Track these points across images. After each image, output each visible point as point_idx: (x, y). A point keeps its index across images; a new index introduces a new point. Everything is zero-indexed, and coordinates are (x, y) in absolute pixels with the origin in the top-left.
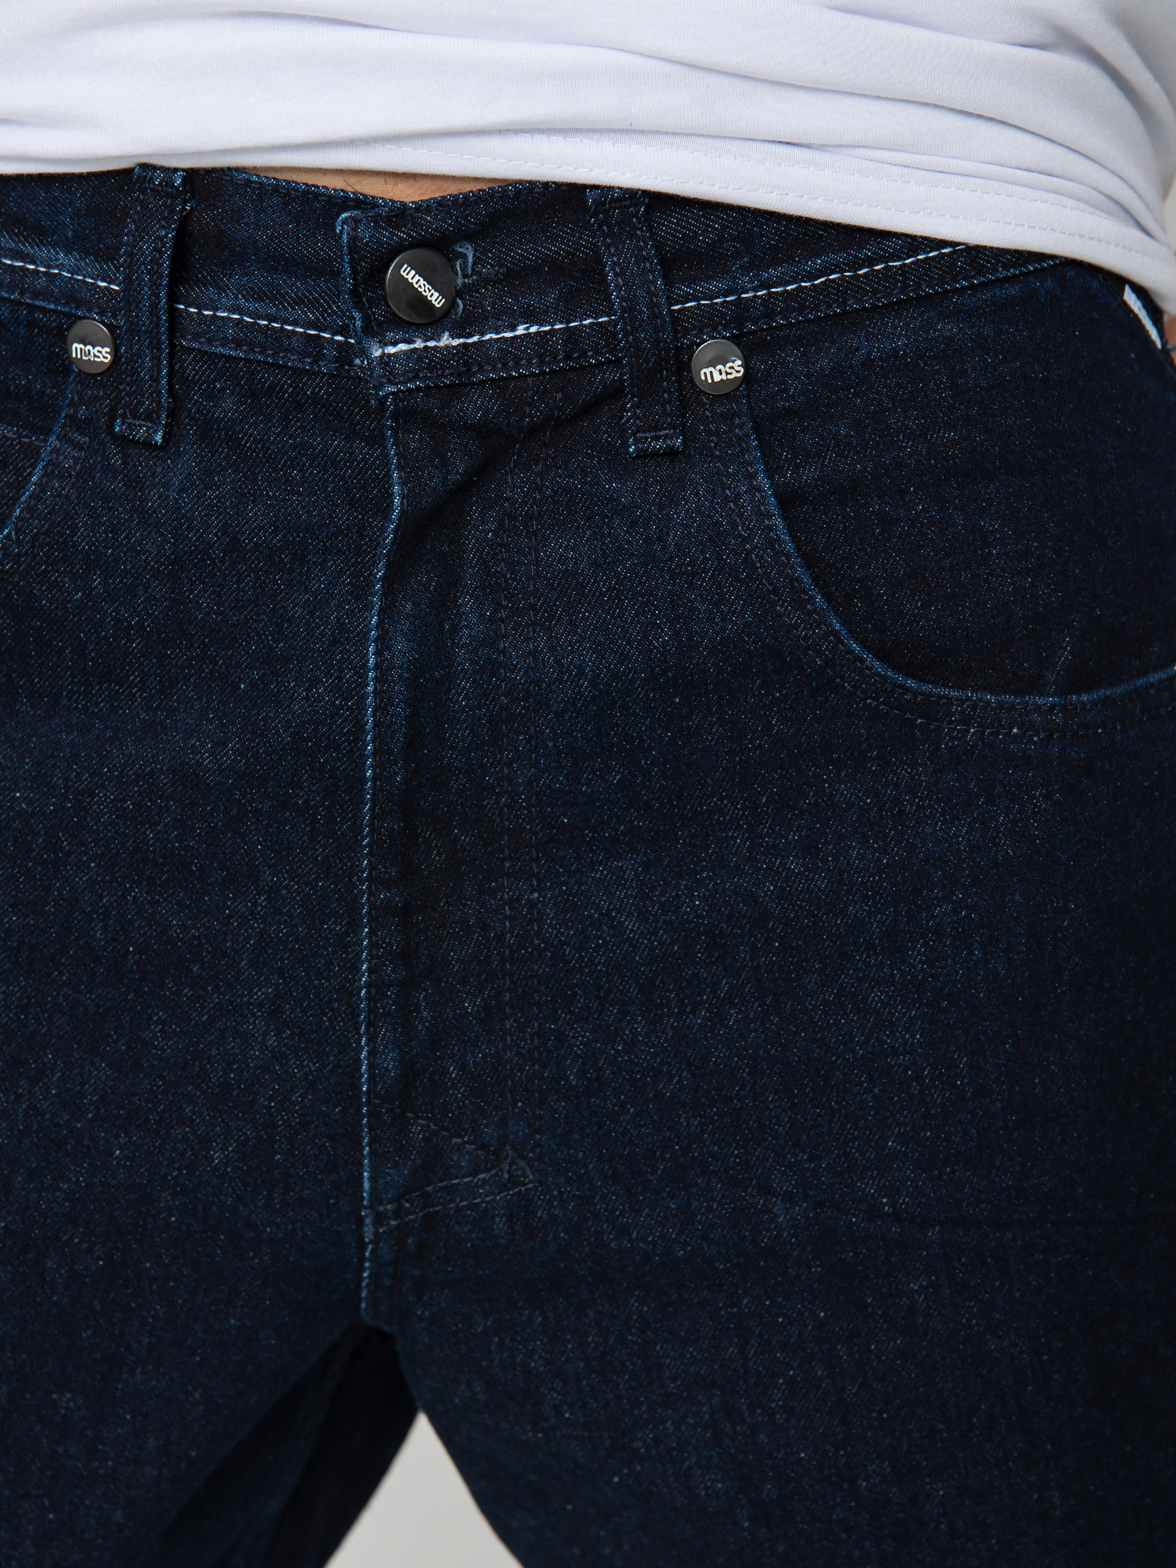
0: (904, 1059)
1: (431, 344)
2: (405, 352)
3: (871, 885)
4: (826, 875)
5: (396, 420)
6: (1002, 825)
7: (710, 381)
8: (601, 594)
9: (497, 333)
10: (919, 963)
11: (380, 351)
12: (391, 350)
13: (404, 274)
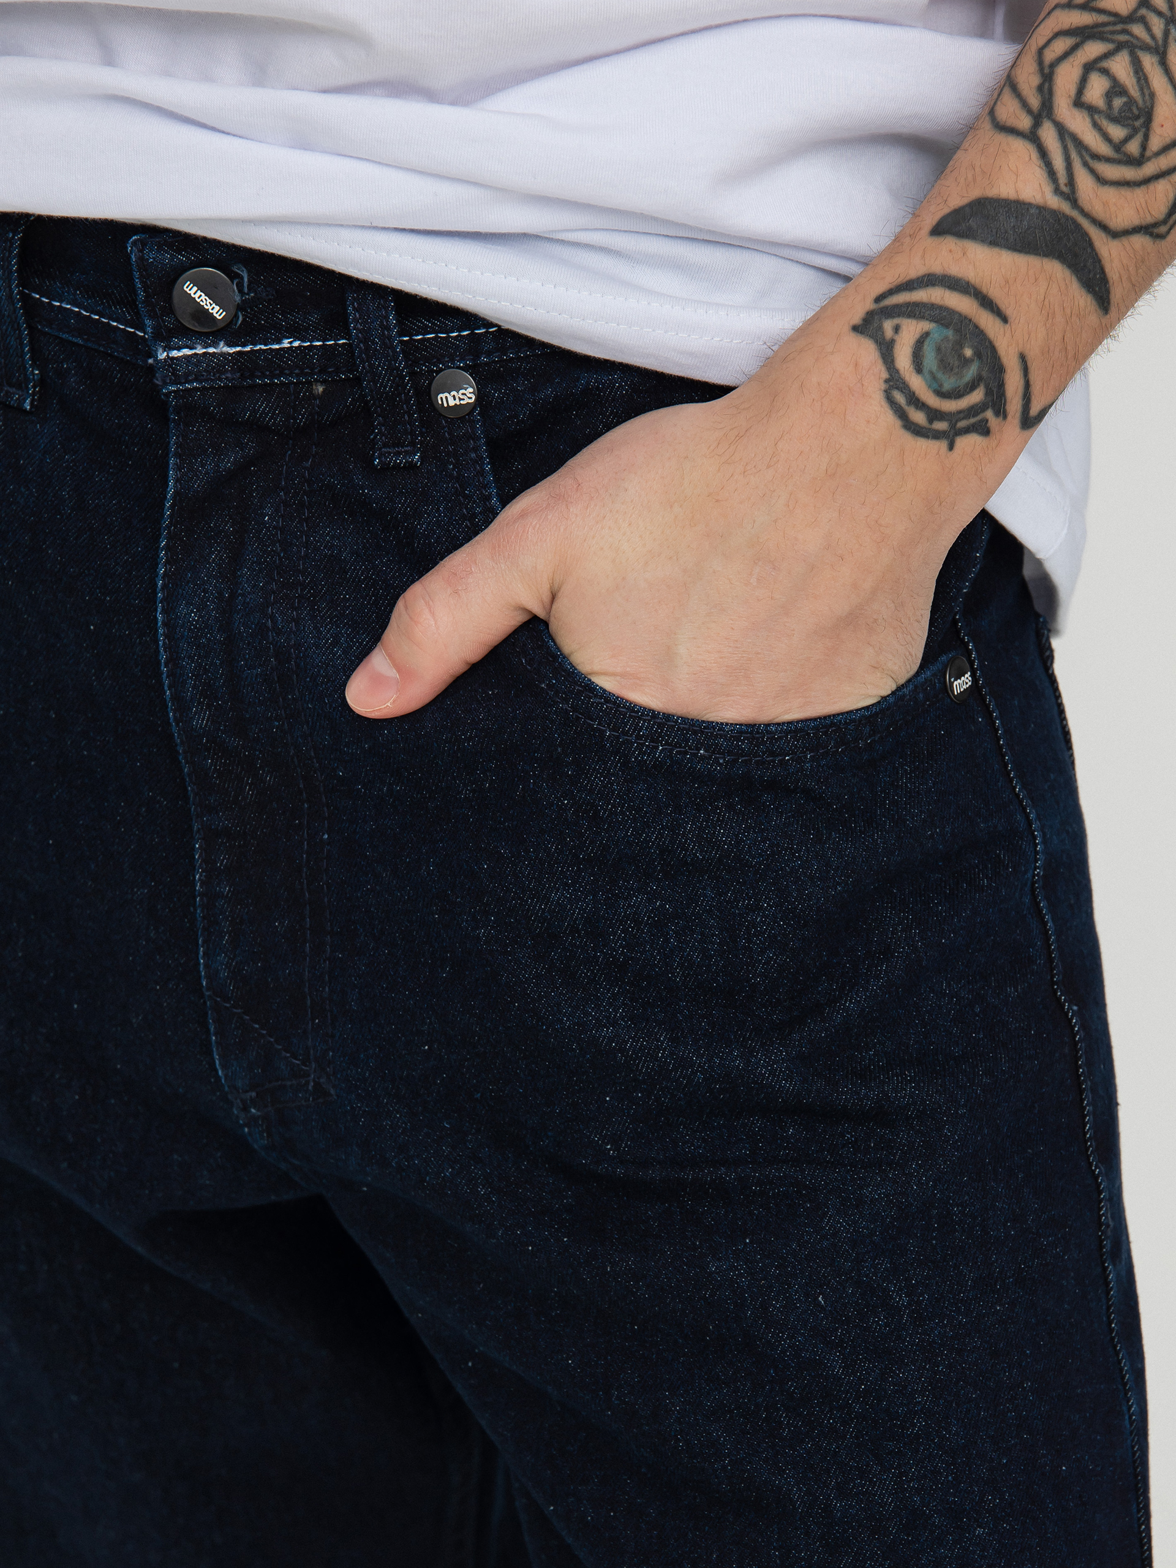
0: (608, 1030)
1: (211, 350)
2: (186, 357)
3: (571, 874)
4: (529, 863)
5: (178, 414)
6: (690, 832)
7: (445, 405)
8: (359, 581)
9: (265, 345)
10: (620, 947)
11: (165, 354)
12: (175, 354)
13: (187, 290)
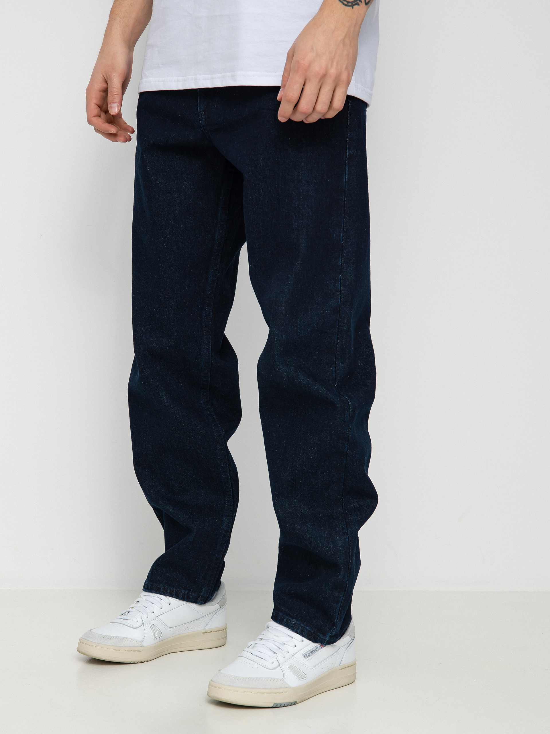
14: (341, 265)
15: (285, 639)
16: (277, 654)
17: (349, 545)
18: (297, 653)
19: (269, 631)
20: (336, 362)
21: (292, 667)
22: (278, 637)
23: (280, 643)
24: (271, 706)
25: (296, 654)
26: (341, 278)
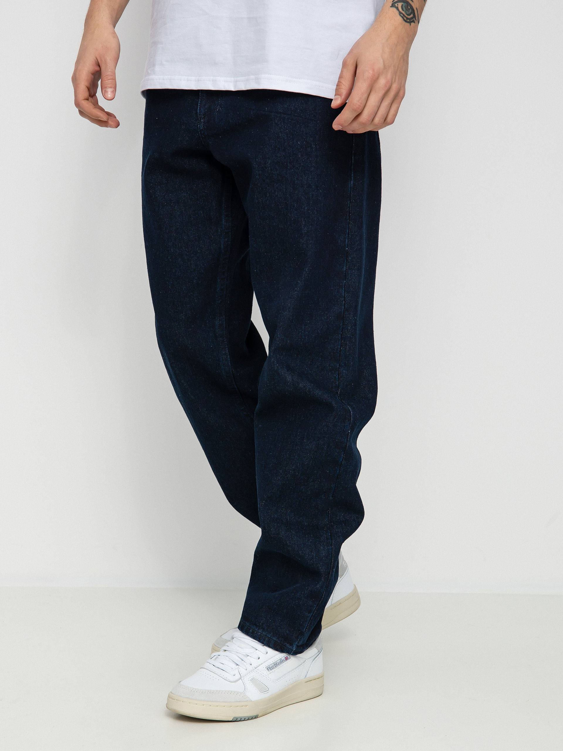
14: (346, 271)
15: (248, 651)
16: (239, 666)
17: (332, 556)
18: (260, 665)
19: (234, 642)
20: (339, 370)
21: (254, 680)
22: (242, 648)
23: (243, 655)
24: (231, 720)
25: (258, 666)
26: (345, 284)
